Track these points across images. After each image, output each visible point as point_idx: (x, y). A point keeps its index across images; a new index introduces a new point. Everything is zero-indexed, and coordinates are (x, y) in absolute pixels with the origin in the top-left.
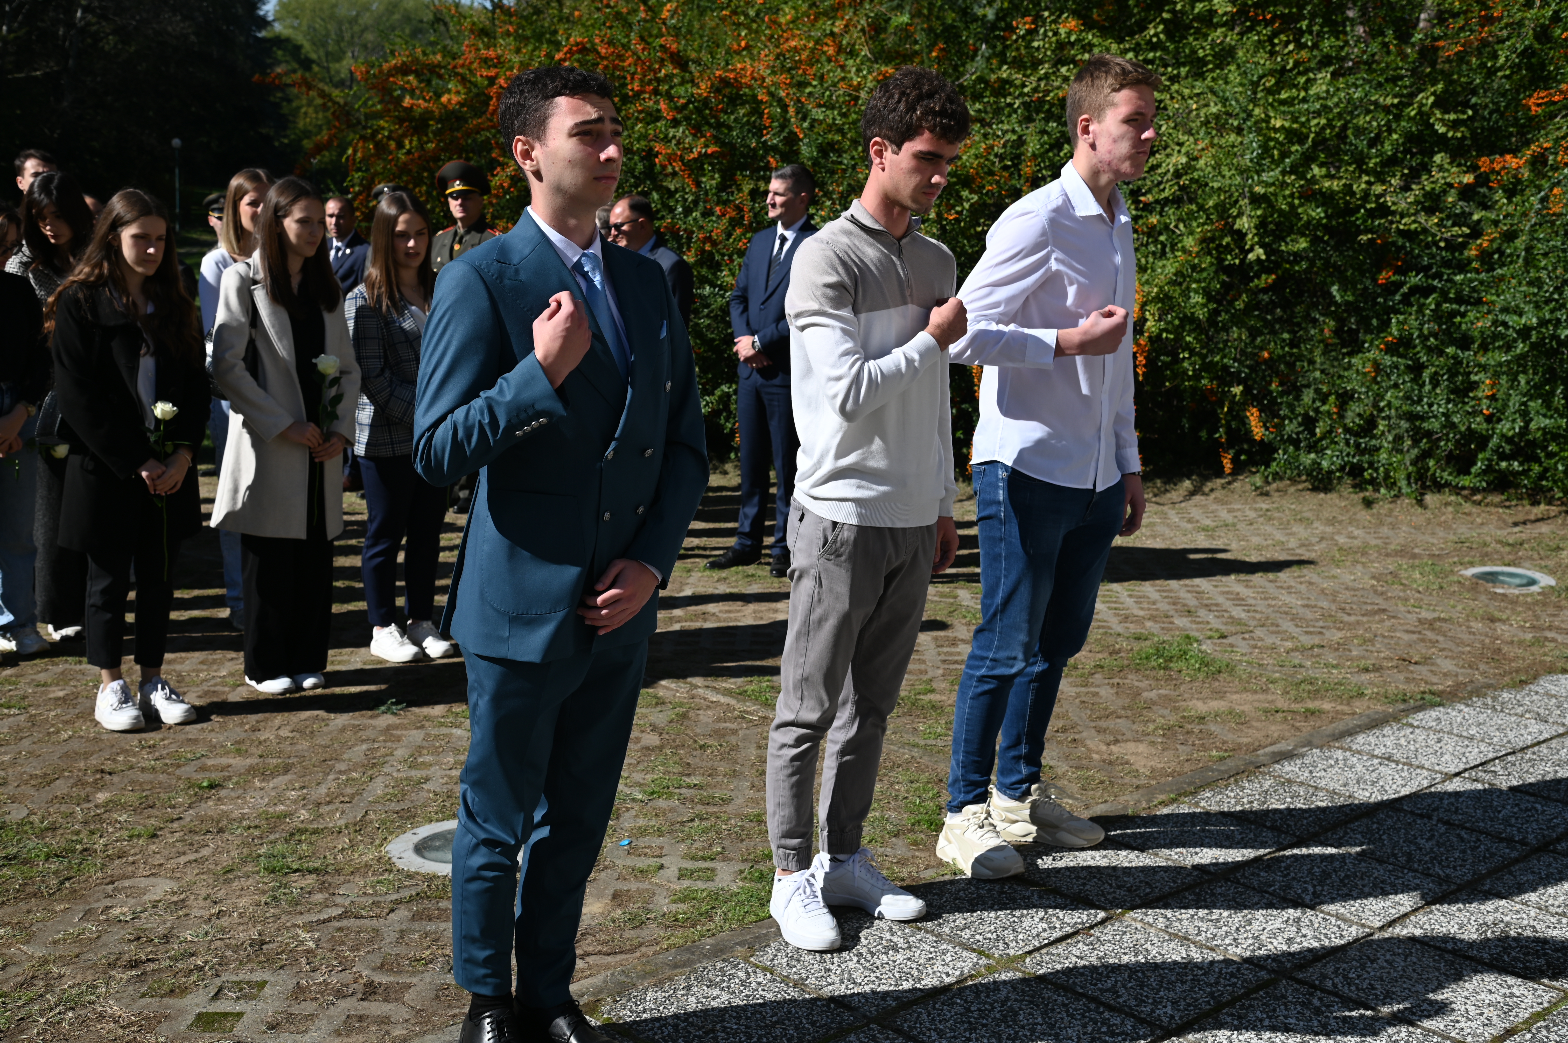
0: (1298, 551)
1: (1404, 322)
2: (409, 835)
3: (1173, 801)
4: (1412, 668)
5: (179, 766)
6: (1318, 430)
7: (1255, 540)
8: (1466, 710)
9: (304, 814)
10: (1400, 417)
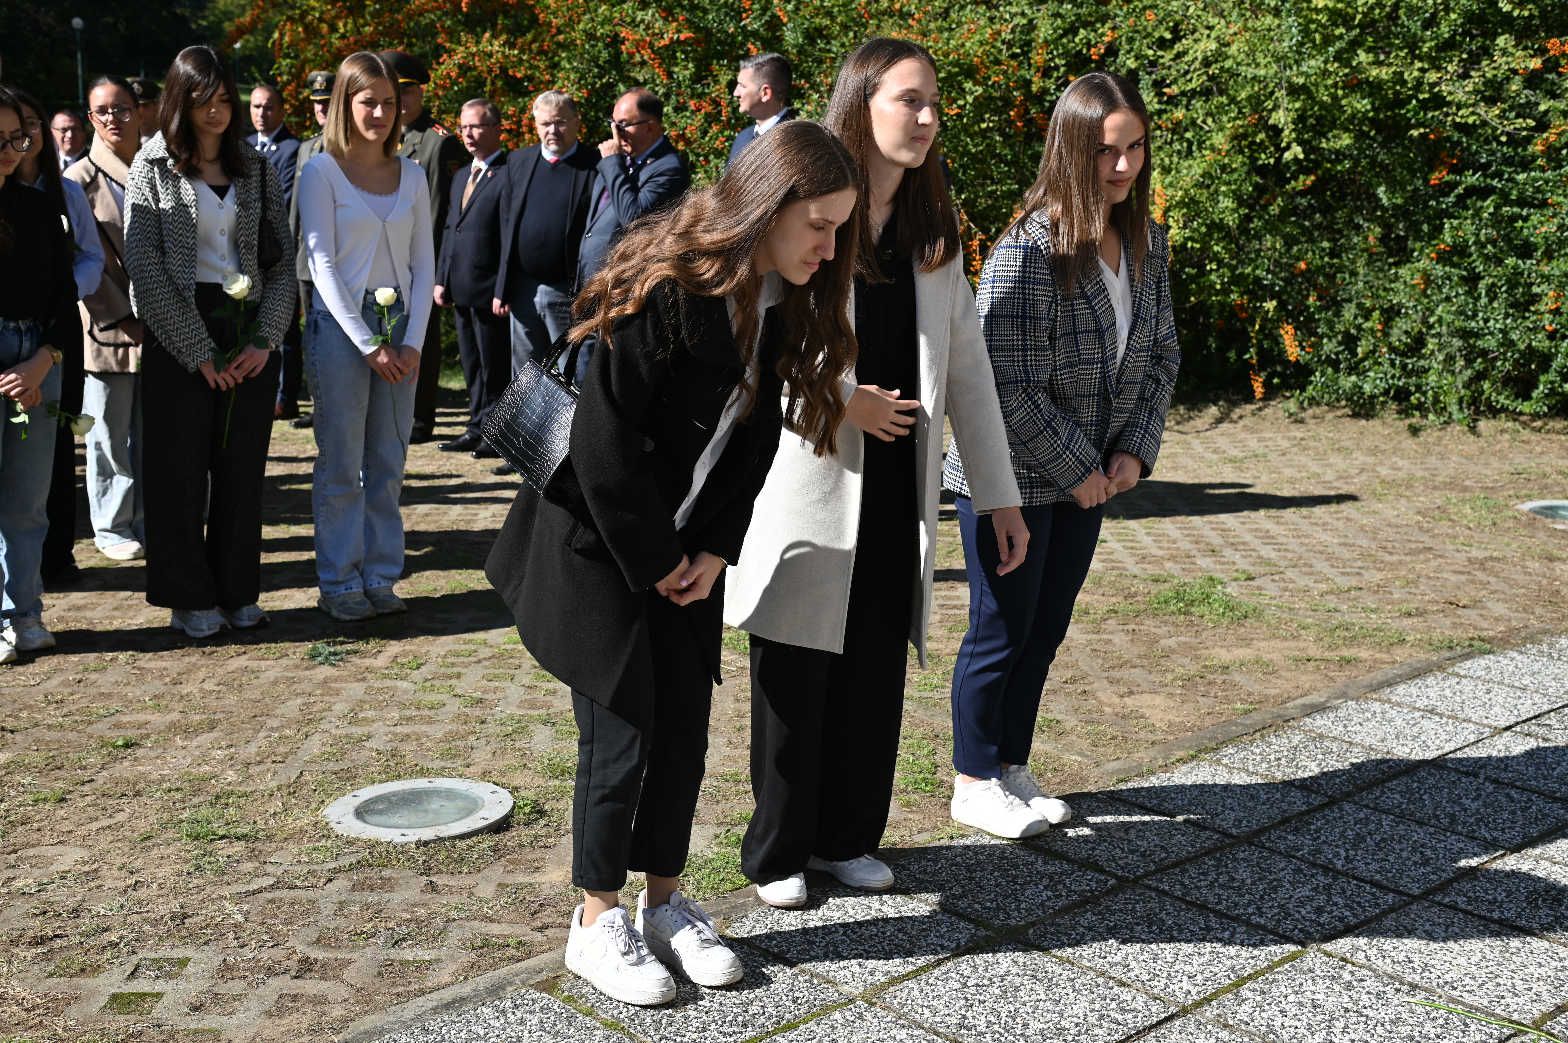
0: (1335, 484)
1: (1458, 228)
2: (348, 797)
3: (1193, 758)
4: (1460, 612)
5: (90, 723)
6: (1359, 350)
7: (1288, 472)
8: (1519, 658)
9: (231, 776)
10: (1452, 335)
